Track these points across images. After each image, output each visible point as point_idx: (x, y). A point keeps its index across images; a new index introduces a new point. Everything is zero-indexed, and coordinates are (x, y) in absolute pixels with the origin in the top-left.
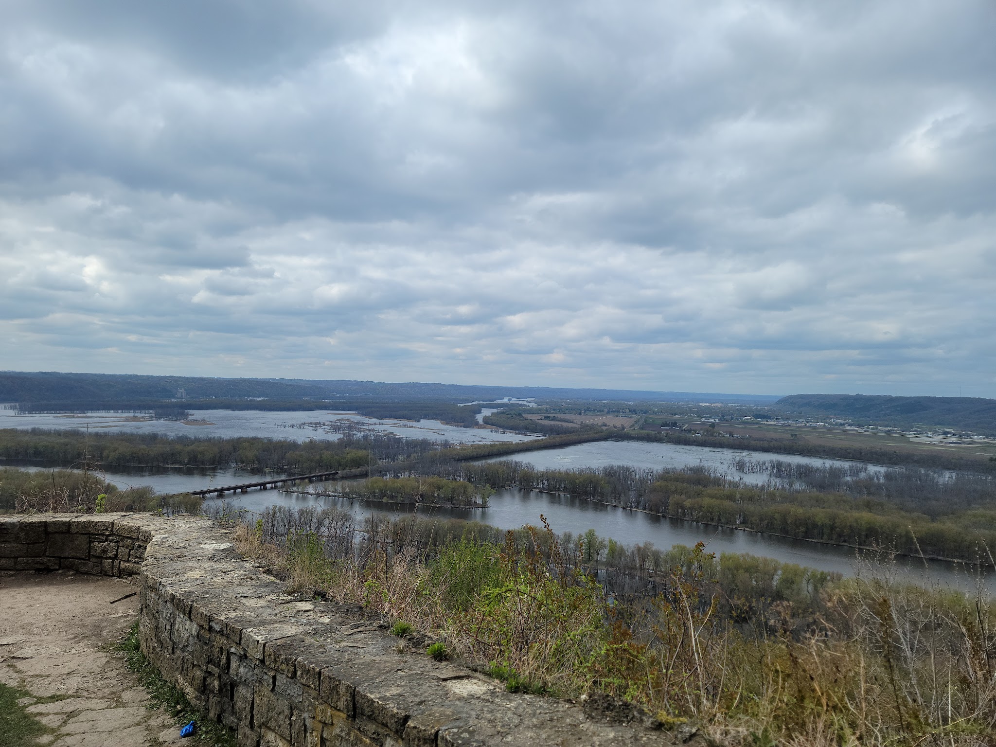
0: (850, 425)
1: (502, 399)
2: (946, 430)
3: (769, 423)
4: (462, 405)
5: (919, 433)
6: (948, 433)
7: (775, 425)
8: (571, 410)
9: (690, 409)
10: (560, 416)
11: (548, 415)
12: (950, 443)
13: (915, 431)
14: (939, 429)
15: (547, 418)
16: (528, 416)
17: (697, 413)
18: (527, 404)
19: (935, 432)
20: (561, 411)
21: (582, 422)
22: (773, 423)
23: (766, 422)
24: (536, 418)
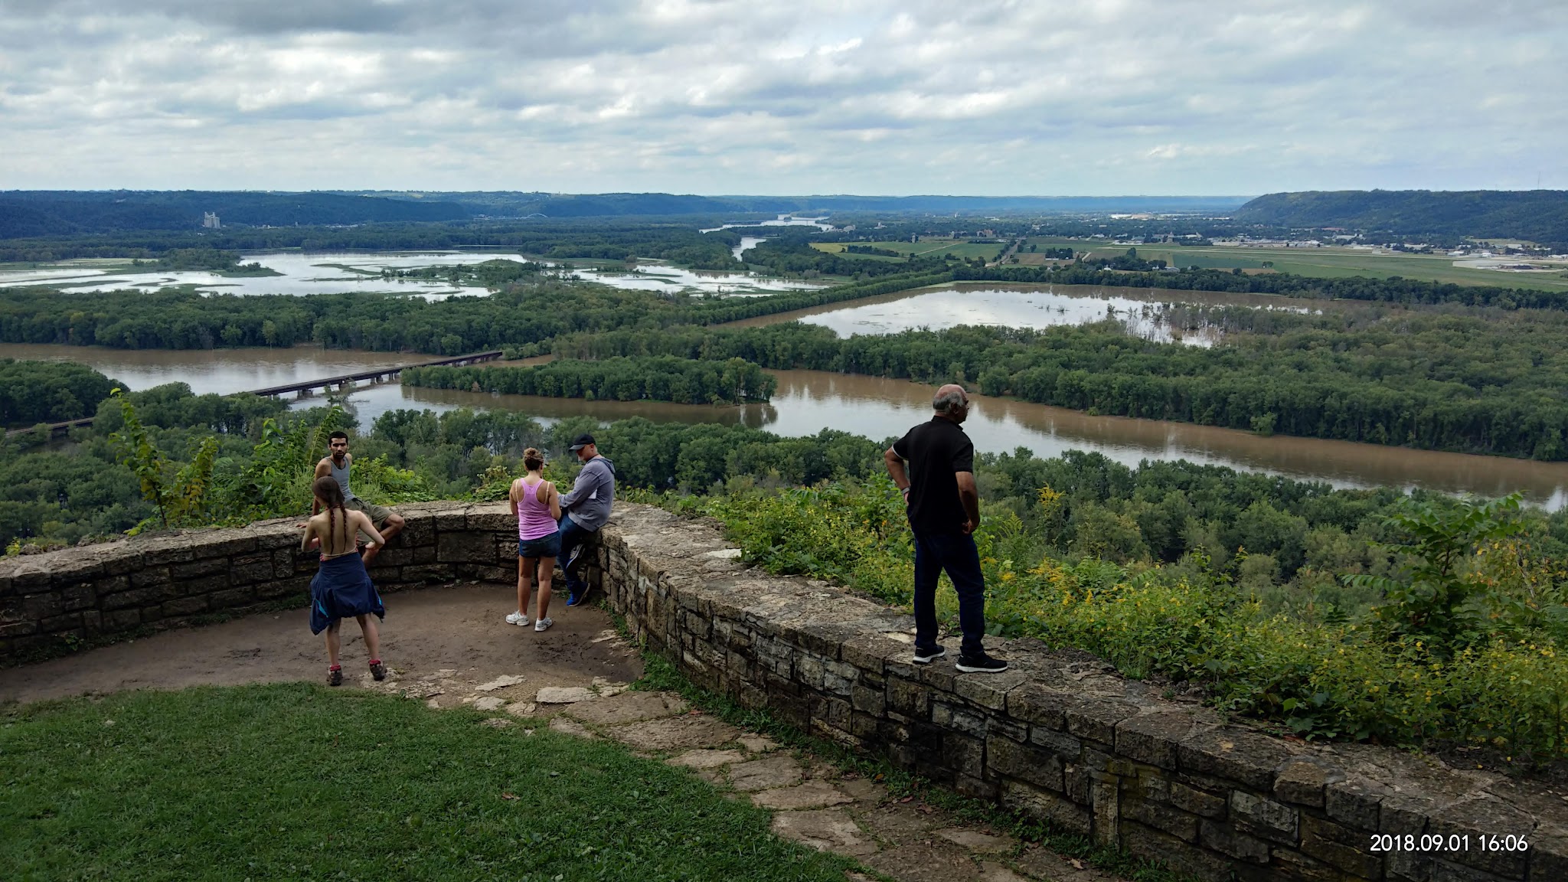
0: (1360, 243)
1: (776, 218)
2: (1512, 246)
3: (1227, 244)
4: (705, 231)
5: (1467, 251)
6: (1514, 251)
7: (1234, 248)
8: (893, 233)
9: (1096, 224)
10: (874, 245)
11: (855, 244)
12: (1514, 267)
13: (1462, 249)
14: (1499, 243)
15: (852, 249)
16: (823, 247)
17: (1105, 232)
18: (819, 226)
19: (1493, 250)
20: (877, 236)
21: (912, 255)
22: (1233, 244)
23: (1221, 243)
24: (834, 248)
